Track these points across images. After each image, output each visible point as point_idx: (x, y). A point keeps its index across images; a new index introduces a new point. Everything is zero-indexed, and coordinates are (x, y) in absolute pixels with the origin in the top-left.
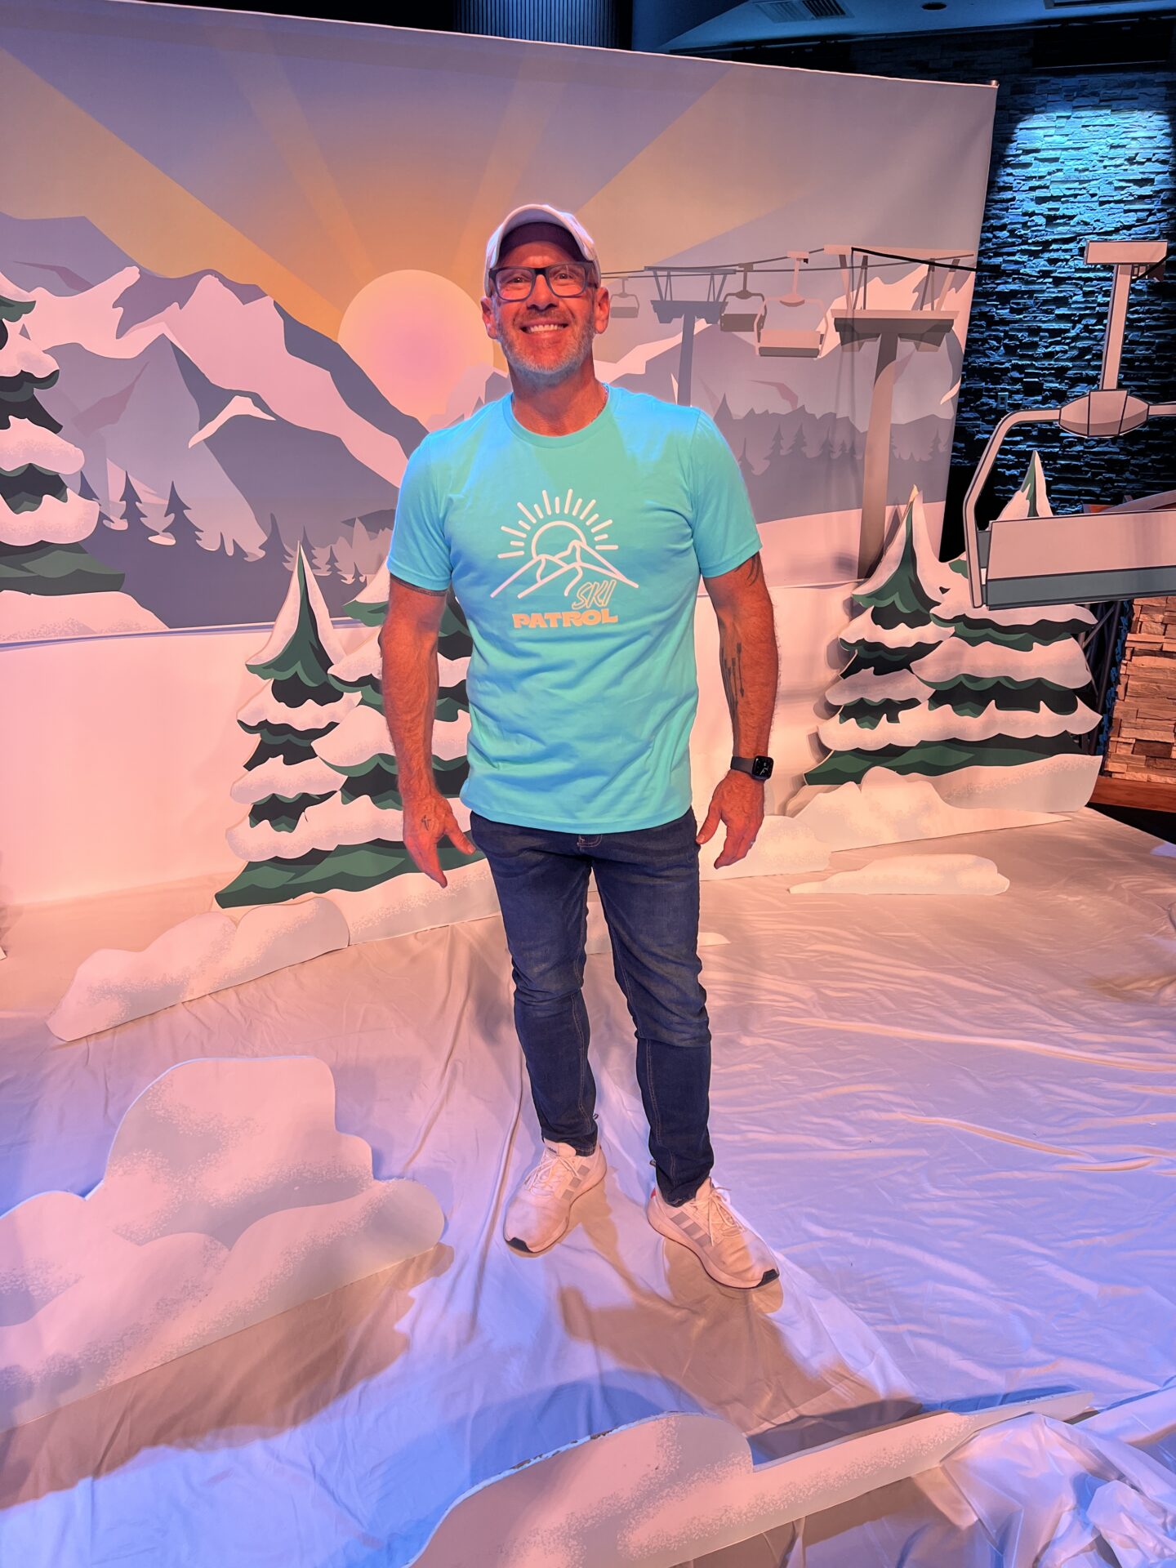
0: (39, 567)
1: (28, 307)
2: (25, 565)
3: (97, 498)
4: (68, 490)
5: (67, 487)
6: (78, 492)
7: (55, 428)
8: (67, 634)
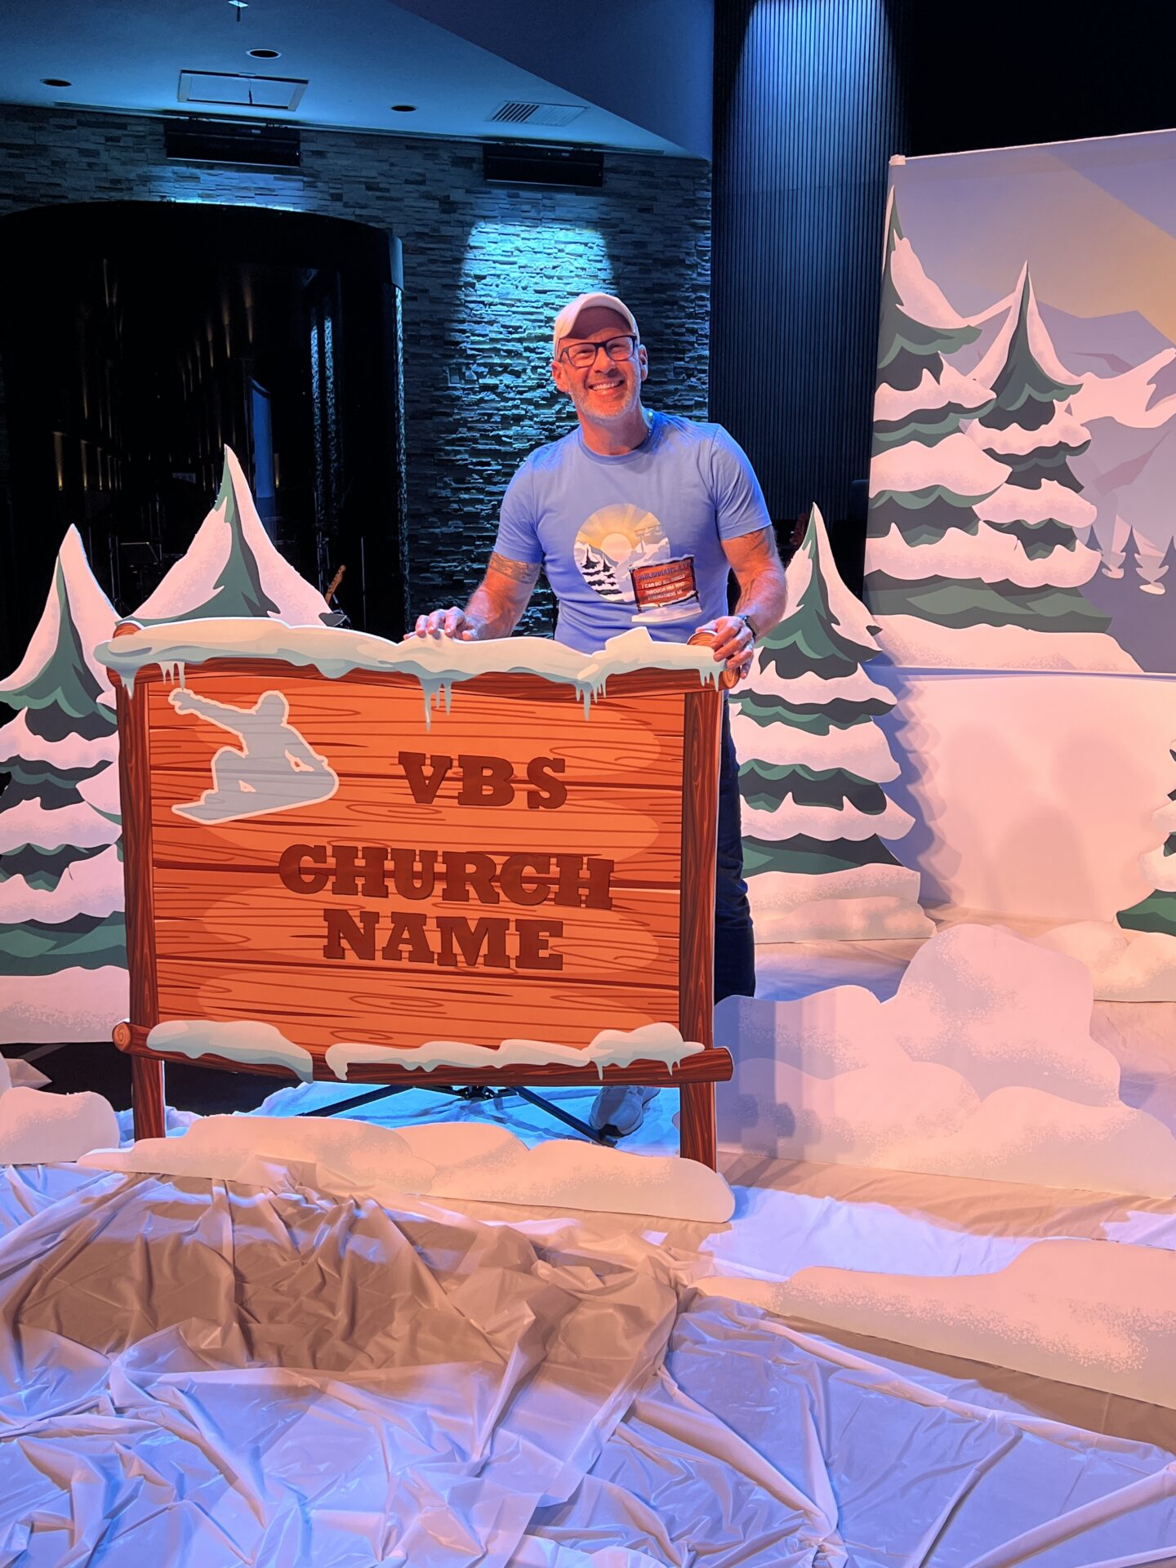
0: (1039, 607)
1: (1076, 389)
2: (1029, 604)
3: (1101, 549)
4: (1078, 541)
5: (1076, 539)
6: (1086, 543)
7: (1077, 487)
8: (1051, 667)
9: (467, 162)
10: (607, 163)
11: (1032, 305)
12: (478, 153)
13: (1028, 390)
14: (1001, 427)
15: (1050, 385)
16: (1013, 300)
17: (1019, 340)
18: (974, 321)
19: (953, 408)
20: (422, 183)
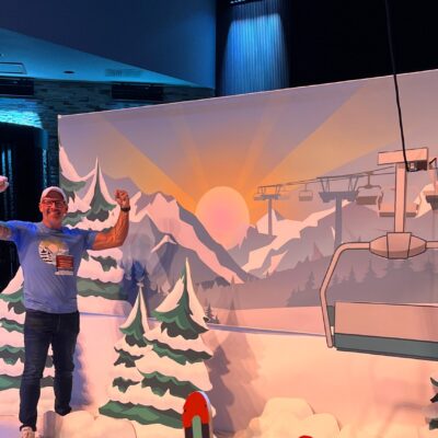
2: (105, 289)
5: (117, 264)
6: (120, 266)
9: (106, 92)
10: (165, 91)
11: (101, 175)
12: (110, 88)
13: (101, 207)
14: (93, 220)
15: (107, 205)
16: (94, 172)
17: (97, 187)
18: (84, 179)
19: (79, 212)
20: (87, 101)
